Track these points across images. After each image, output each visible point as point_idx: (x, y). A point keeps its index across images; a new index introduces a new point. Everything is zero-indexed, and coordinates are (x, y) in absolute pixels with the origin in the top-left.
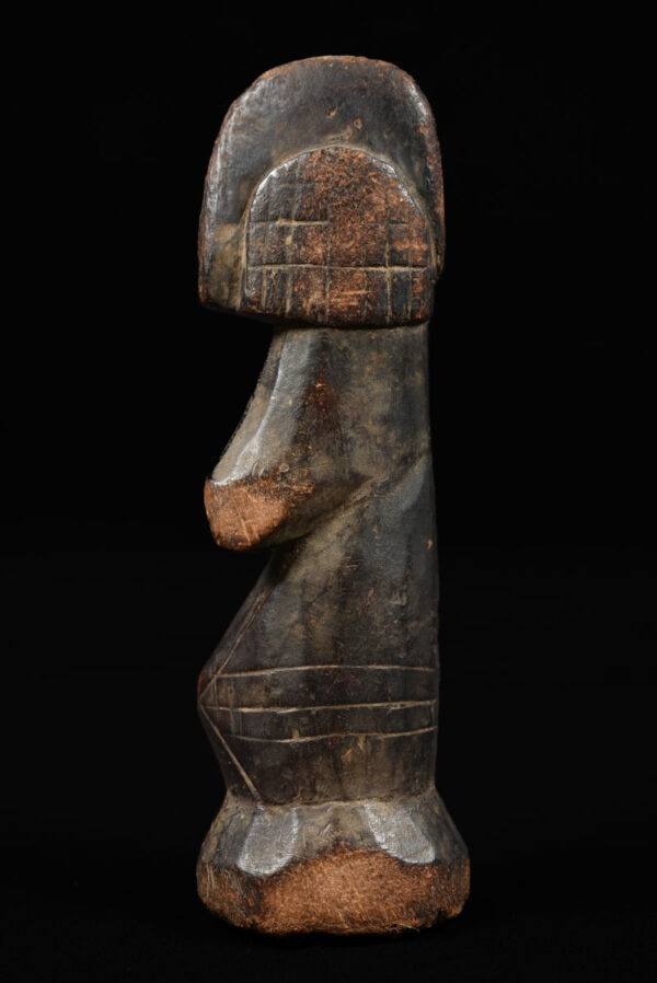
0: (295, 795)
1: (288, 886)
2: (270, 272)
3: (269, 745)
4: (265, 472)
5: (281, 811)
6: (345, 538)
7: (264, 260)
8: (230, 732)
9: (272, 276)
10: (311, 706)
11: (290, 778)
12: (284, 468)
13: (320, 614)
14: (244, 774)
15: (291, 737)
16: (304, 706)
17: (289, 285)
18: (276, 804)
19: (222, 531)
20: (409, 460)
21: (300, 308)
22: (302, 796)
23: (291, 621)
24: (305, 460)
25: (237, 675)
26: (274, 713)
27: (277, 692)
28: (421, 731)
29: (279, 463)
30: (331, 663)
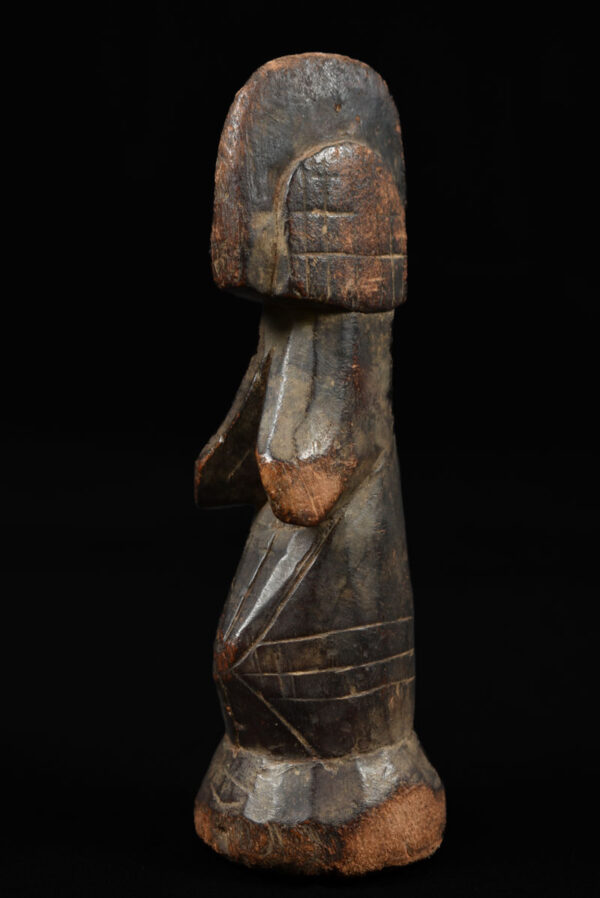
0: (353, 746)
1: (367, 830)
2: (311, 260)
3: (328, 703)
4: (325, 451)
5: (341, 762)
6: (374, 506)
7: (305, 248)
8: (280, 695)
9: (314, 264)
10: (365, 662)
11: (348, 731)
12: (337, 445)
13: (364, 577)
14: (295, 733)
15: (349, 694)
16: (358, 664)
17: (328, 272)
18: (335, 757)
19: (293, 508)
21: (339, 295)
22: (359, 746)
23: (340, 586)
24: (350, 437)
25: (283, 642)
26: (333, 674)
27: (332, 654)
29: (333, 442)
30: (375, 622)
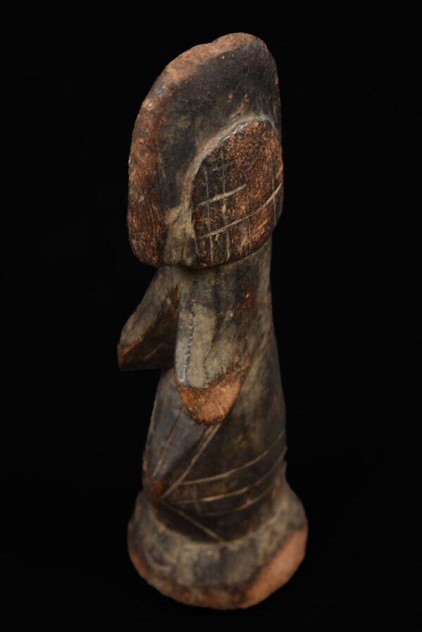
0: (248, 530)
2: (214, 237)
3: (230, 513)
4: (227, 369)
5: (240, 542)
7: (209, 229)
8: (195, 513)
9: (216, 239)
11: (245, 524)
14: (208, 531)
15: (245, 503)
16: (252, 484)
17: (228, 240)
18: (236, 539)
19: (206, 417)
21: (235, 253)
22: (252, 529)
23: (239, 440)
24: (245, 347)
25: (197, 481)
26: (234, 495)
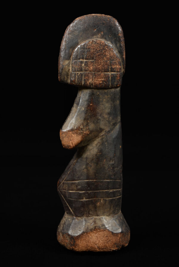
0: (84, 215)
1: (82, 239)
2: (78, 74)
3: (77, 201)
4: (76, 128)
5: (80, 219)
6: (98, 146)
7: (76, 70)
8: (66, 197)
9: (79, 75)
10: (88, 191)
11: (83, 210)
12: (82, 127)
13: (91, 166)
14: (70, 208)
15: (83, 199)
17: (83, 77)
18: (79, 217)
19: (65, 143)
20: (115, 124)
21: (86, 84)
22: (86, 215)
23: (83, 168)
24: (87, 125)
25: (68, 182)
26: (79, 193)
27: (79, 187)
28: (118, 197)
29: (80, 126)
30: (94, 179)
